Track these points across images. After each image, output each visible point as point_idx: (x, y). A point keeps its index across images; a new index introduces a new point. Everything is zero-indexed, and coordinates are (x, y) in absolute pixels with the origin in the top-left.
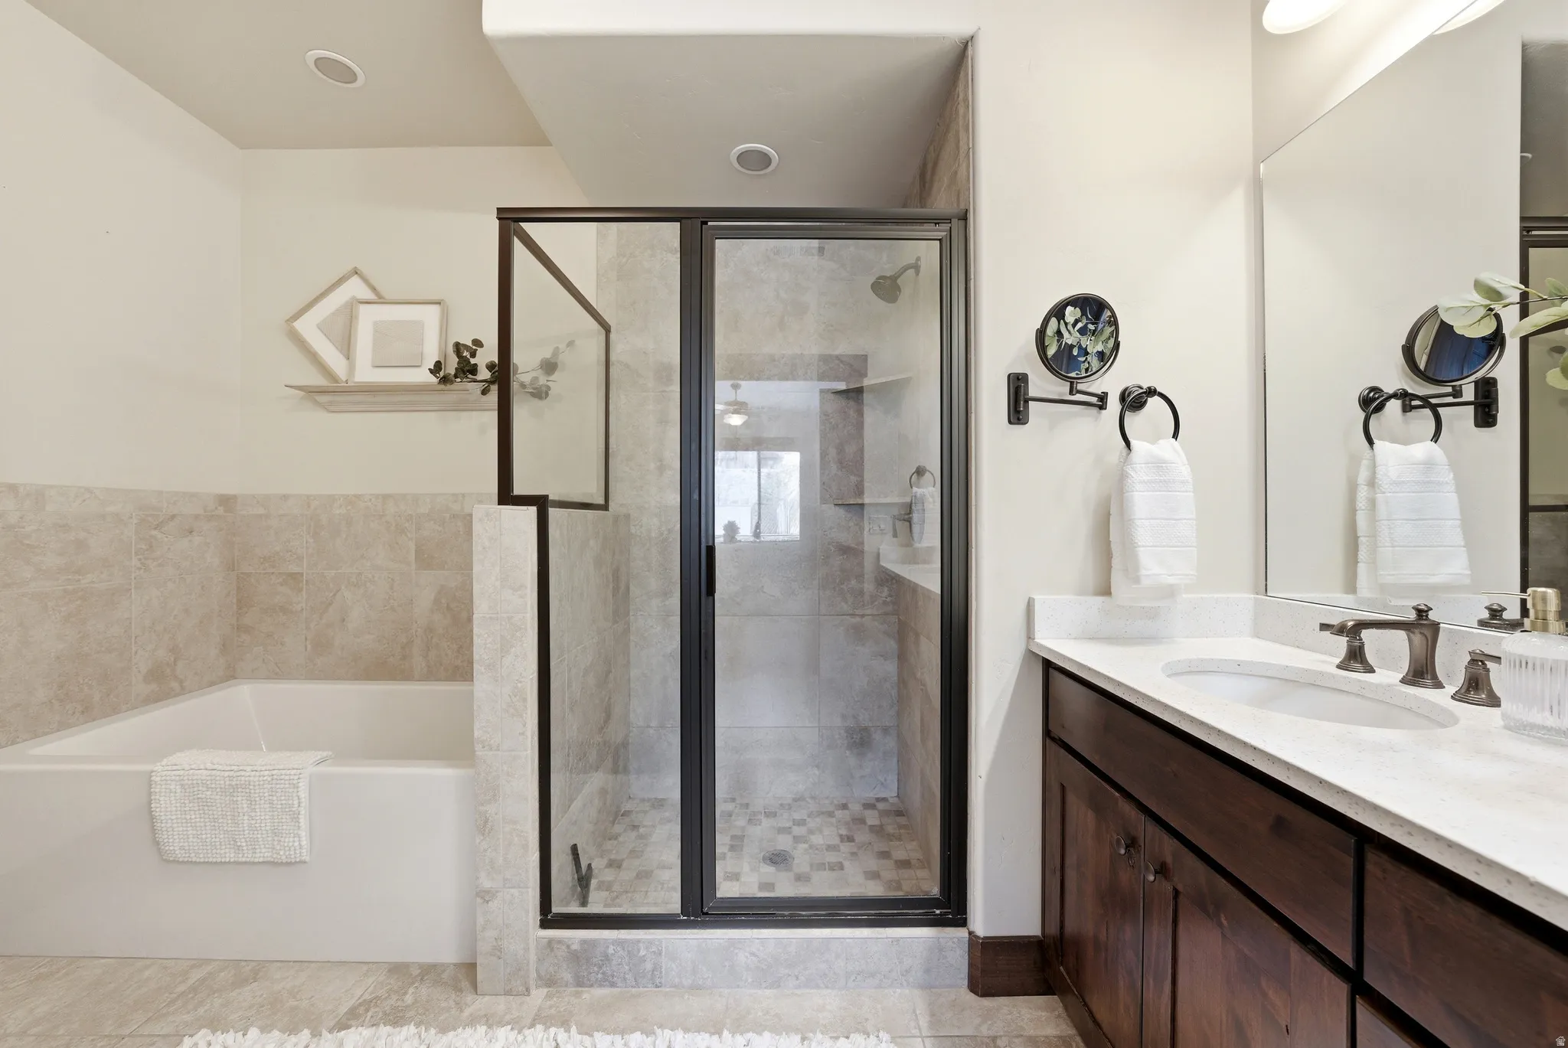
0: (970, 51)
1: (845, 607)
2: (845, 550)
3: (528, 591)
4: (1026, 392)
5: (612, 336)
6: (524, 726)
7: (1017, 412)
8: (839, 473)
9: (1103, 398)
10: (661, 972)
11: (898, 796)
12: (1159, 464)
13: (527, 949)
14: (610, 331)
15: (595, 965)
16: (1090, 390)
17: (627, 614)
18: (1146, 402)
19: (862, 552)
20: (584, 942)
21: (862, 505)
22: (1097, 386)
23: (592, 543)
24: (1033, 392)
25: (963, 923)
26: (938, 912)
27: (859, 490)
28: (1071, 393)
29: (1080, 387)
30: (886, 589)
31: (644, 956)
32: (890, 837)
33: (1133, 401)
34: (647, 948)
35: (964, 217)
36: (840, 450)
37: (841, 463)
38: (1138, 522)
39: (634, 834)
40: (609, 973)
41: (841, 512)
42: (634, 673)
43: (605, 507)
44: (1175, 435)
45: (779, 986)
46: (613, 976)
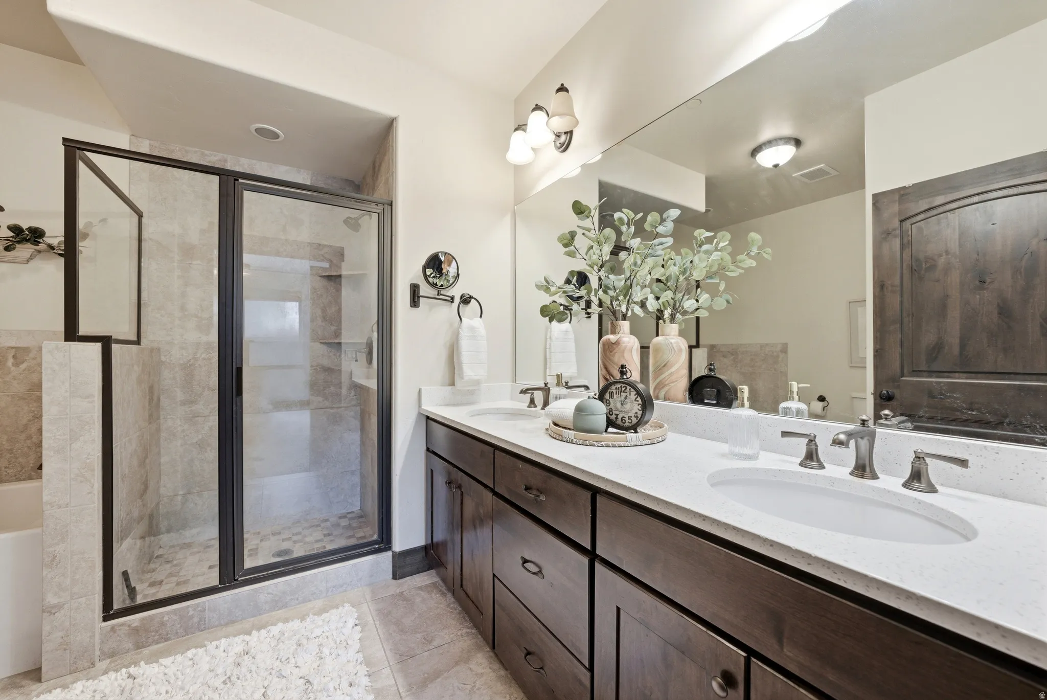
0: (394, 122)
1: (327, 404)
2: (328, 370)
3: (96, 399)
4: (418, 293)
5: (144, 220)
6: (92, 487)
7: (414, 302)
8: (324, 324)
9: (453, 298)
10: (205, 621)
11: (361, 509)
12: (472, 329)
13: (93, 636)
14: (142, 216)
15: (153, 631)
16: (447, 294)
17: (158, 418)
18: (470, 301)
19: (340, 371)
20: (143, 619)
21: (340, 343)
22: (450, 292)
23: (136, 367)
24: (421, 294)
25: (390, 548)
26: (377, 546)
27: (338, 334)
28: (438, 295)
29: (442, 293)
30: (353, 391)
31: (192, 615)
32: (354, 529)
33: (466, 300)
34: (195, 610)
35: (391, 204)
36: (324, 310)
37: (324, 318)
38: (463, 353)
39: (168, 566)
40: (164, 633)
41: (325, 347)
42: (164, 459)
43: (138, 342)
44: (481, 317)
45: (286, 607)
46: (167, 635)
